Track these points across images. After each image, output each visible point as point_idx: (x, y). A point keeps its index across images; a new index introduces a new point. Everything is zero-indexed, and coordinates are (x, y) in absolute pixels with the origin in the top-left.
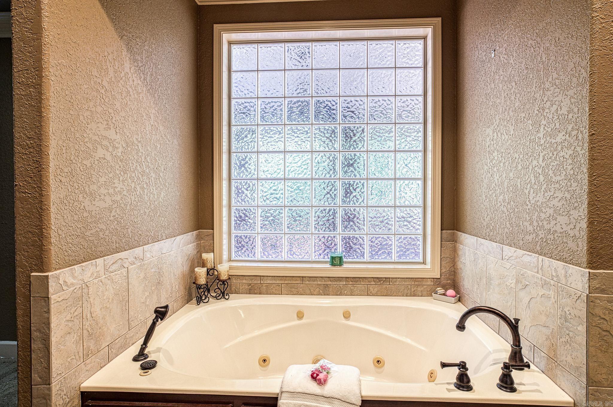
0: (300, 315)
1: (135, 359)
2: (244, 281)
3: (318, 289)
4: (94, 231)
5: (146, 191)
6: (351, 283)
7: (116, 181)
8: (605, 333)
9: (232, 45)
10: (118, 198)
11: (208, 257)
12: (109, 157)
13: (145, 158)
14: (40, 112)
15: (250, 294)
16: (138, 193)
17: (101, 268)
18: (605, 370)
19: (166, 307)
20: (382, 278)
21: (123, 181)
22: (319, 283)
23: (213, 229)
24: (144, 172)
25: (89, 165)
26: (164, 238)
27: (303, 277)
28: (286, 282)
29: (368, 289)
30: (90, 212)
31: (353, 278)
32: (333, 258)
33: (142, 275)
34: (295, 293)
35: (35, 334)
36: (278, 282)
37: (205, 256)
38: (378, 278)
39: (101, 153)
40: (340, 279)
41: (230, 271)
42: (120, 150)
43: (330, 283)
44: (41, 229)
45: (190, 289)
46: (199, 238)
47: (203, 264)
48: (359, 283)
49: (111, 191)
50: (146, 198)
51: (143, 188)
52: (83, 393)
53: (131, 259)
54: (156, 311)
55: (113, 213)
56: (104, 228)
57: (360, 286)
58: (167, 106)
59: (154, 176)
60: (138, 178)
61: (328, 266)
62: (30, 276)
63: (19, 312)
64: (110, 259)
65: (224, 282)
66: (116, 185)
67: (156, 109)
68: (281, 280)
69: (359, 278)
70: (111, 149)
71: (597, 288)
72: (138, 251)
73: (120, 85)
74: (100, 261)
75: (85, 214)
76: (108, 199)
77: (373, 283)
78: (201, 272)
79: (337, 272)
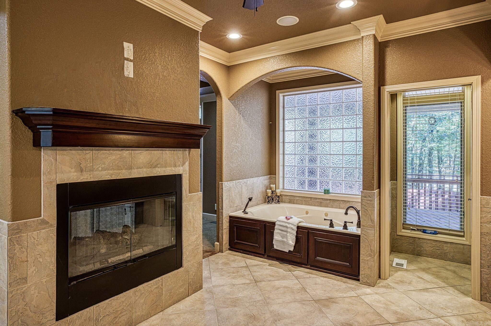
0: (307, 213)
1: (243, 212)
2: (287, 198)
3: (317, 204)
4: (232, 173)
5: (248, 160)
6: (332, 202)
7: (239, 158)
8: (366, 210)
9: (285, 97)
10: (239, 163)
11: (273, 186)
12: (237, 151)
13: (248, 150)
14: (222, 143)
15: (290, 203)
16: (245, 161)
17: (234, 183)
18: (365, 222)
19: (252, 198)
20: (346, 201)
21: (241, 158)
22: (318, 201)
23: (276, 175)
24: (247, 154)
25: (232, 154)
26: (255, 177)
27: (311, 198)
28: (304, 199)
29: (340, 206)
30: (232, 167)
31: (333, 200)
32: (325, 190)
33: (246, 188)
34: (308, 204)
35: (220, 197)
36: (301, 199)
37: (272, 186)
38: (344, 201)
39: (235, 150)
40: (327, 200)
41: (281, 193)
42: (240, 149)
43: (323, 201)
44: (221, 171)
45: (265, 198)
46: (270, 178)
47: (271, 188)
48: (335, 202)
49: (237, 161)
50: (248, 163)
51: (247, 160)
52: (230, 216)
53: (243, 182)
54: (249, 199)
55: (238, 168)
56: (235, 172)
57: (336, 204)
58: (256, 129)
59: (251, 155)
60: (246, 157)
61: (323, 194)
62: (219, 183)
63: (217, 192)
64: (237, 181)
65: (279, 197)
66: (239, 159)
67: (252, 132)
68: (302, 198)
69: (336, 200)
70: (237, 149)
71: (363, 196)
72: (245, 180)
73: (240, 129)
74: (234, 181)
75: (231, 168)
76: (237, 164)
77: (342, 203)
78: (269, 191)
79: (327, 196)
